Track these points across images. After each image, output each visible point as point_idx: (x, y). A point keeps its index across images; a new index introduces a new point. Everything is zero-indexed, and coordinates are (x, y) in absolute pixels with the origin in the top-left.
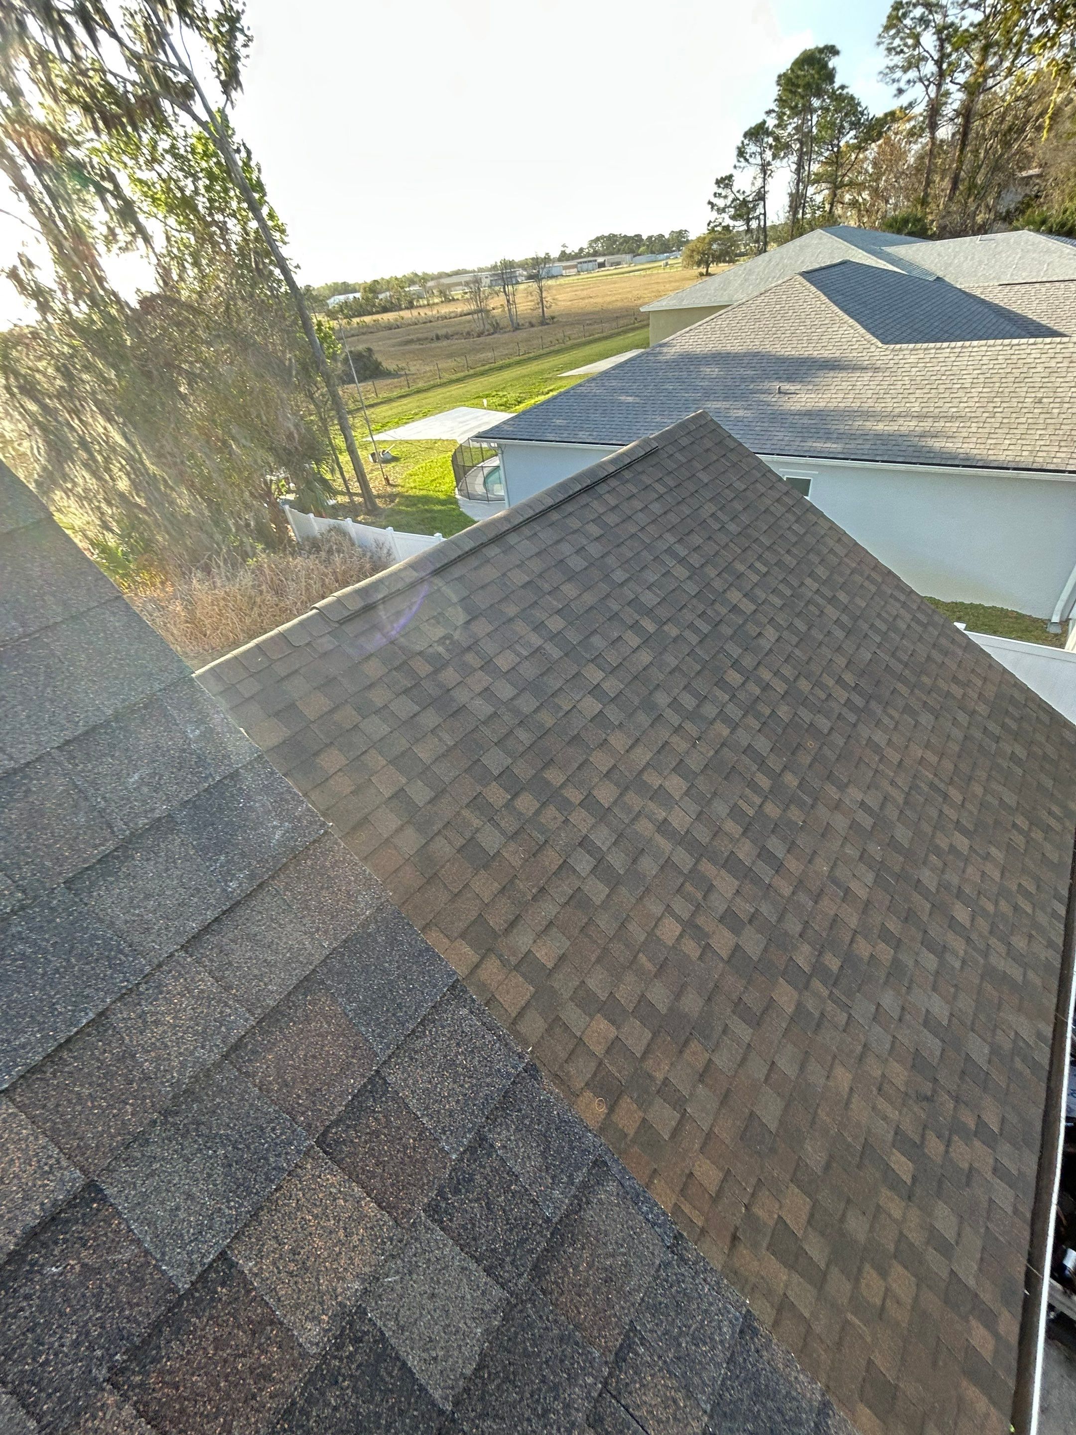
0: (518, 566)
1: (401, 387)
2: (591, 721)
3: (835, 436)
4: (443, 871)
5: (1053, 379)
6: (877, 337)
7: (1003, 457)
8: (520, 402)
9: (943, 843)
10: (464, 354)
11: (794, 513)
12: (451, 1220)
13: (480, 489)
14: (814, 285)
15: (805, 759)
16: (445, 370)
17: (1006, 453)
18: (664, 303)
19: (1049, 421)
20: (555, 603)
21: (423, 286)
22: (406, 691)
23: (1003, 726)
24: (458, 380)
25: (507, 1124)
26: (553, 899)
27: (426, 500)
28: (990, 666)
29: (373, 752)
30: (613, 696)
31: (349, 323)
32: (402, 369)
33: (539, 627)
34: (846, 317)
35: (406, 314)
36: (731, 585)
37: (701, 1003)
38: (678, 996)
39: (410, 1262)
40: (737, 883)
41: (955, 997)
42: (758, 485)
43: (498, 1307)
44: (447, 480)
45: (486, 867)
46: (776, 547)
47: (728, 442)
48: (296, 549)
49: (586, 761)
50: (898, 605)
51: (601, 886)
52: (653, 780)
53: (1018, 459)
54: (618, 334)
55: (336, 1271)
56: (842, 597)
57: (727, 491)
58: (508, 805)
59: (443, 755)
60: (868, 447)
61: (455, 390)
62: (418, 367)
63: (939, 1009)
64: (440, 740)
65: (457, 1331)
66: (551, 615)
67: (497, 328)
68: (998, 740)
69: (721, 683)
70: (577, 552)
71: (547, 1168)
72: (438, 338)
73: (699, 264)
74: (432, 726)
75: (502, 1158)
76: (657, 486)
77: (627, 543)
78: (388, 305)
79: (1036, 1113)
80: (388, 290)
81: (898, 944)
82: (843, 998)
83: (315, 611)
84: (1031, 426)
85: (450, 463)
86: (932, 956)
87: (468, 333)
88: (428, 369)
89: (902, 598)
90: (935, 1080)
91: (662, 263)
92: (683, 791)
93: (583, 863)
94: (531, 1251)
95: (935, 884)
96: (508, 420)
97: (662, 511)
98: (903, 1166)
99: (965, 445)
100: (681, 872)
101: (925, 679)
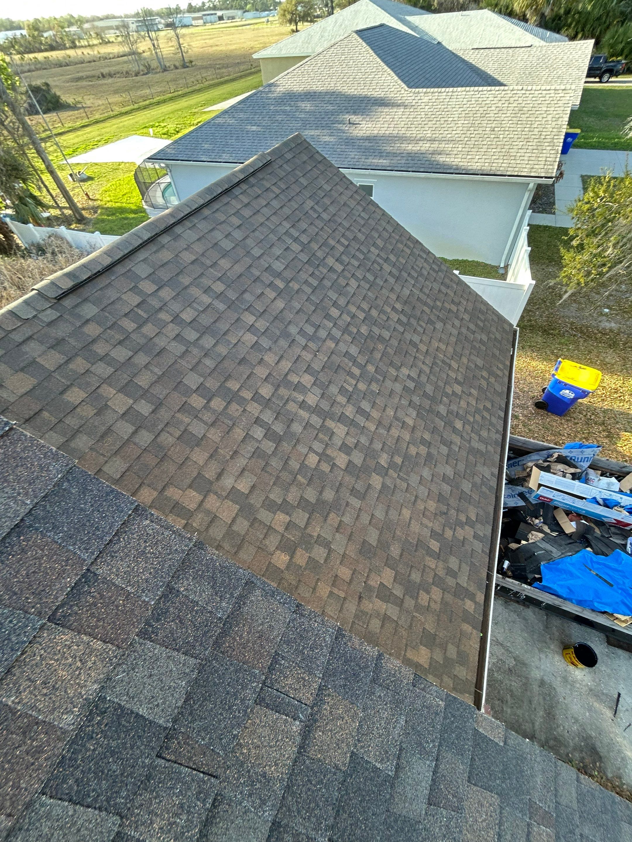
0: (186, 249)
1: (82, 118)
2: (251, 348)
3: (385, 154)
4: (170, 452)
5: (500, 115)
6: (405, 83)
7: (475, 166)
8: (178, 132)
9: (449, 390)
10: (127, 91)
11: (361, 205)
12: (156, 636)
13: (160, 201)
14: (365, 41)
15: (377, 355)
16: (116, 104)
17: (477, 164)
18: (269, 52)
19: (498, 143)
20: (216, 273)
21: (80, 27)
22: (120, 343)
23: (477, 325)
24: (126, 113)
25: (186, 577)
26: (244, 456)
27: (122, 210)
28: (470, 293)
29: (105, 386)
30: (263, 331)
31: (22, 59)
32: (80, 103)
33: (207, 290)
34: (386, 68)
35: (71, 52)
36: (328, 254)
37: (333, 493)
38: (321, 493)
39: (132, 664)
40: (347, 428)
41: (456, 464)
42: (338, 187)
43: (194, 669)
44: (134, 194)
45: (197, 445)
46: (352, 228)
47: (317, 156)
48: (26, 253)
49: (252, 372)
50: (423, 261)
51: (271, 444)
52: (294, 379)
53: (483, 168)
54: (241, 77)
55: (78, 684)
56: (392, 258)
57: (319, 191)
58: (206, 407)
59: (156, 382)
60: (403, 162)
61: (127, 121)
62: (92, 100)
63: (449, 471)
64: (152, 372)
65: (170, 688)
66: (214, 282)
67: (149, 70)
68: (474, 333)
69: (327, 317)
70: (226, 237)
71: (216, 594)
72: (103, 76)
73: (290, 21)
74: (144, 363)
75: (186, 596)
76: (274, 188)
77: (259, 229)
78: (54, 44)
79: (491, 509)
80: (50, 29)
81: (429, 445)
82: (405, 476)
83: (34, 292)
84: (489, 147)
85: (133, 181)
86: (445, 448)
87: (127, 73)
88: (100, 102)
89: (424, 256)
90: (448, 505)
91: (264, 20)
92: (312, 383)
93: (258, 433)
94: (212, 636)
95: (446, 412)
96: (170, 145)
97: (279, 207)
98: (435, 545)
99: (456, 160)
100: (316, 428)
101: (439, 304)
